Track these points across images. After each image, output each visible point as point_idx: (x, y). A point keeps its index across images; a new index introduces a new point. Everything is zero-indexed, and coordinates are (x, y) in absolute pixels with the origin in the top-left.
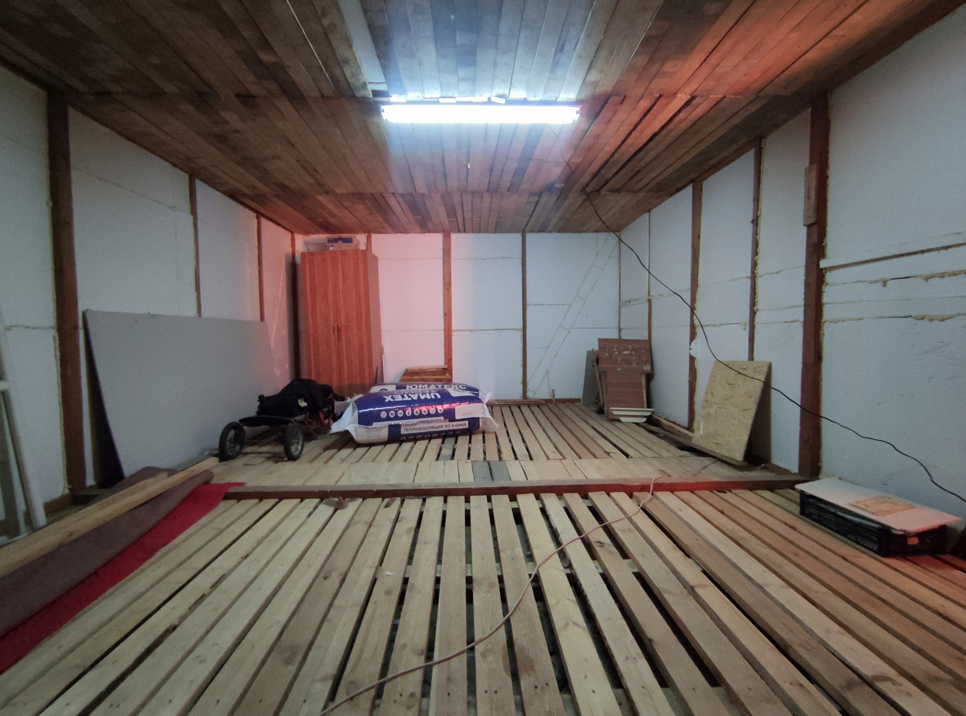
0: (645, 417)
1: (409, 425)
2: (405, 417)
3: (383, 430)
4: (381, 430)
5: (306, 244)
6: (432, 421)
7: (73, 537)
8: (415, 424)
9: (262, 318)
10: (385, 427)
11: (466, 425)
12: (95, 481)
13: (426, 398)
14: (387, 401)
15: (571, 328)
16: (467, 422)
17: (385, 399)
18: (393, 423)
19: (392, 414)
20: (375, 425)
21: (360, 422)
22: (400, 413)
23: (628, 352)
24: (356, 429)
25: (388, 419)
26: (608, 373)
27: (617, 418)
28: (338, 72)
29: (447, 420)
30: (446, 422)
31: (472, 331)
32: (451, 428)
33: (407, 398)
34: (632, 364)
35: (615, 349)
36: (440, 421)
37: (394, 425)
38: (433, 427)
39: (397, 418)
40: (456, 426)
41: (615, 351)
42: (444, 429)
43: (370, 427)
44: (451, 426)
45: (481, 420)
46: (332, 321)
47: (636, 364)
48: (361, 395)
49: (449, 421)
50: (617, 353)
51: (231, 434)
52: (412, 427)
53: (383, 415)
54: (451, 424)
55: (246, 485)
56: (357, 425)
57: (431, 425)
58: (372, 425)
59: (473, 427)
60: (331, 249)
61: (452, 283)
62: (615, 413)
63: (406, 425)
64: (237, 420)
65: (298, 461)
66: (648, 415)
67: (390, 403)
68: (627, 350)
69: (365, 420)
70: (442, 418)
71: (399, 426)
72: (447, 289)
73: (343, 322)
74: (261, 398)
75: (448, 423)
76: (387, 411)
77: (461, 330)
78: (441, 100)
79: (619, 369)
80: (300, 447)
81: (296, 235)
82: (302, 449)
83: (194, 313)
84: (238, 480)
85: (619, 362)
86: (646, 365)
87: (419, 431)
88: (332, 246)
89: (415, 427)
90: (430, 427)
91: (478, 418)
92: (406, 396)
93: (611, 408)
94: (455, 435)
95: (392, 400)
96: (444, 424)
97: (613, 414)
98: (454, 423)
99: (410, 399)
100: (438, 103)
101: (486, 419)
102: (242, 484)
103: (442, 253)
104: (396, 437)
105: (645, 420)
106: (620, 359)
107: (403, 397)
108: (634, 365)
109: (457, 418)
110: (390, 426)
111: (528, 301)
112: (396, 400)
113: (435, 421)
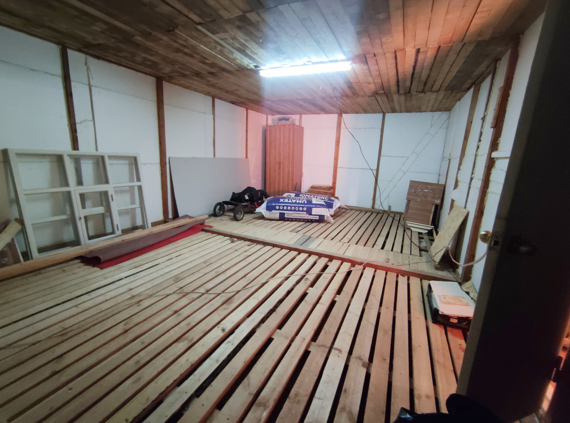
0: (428, 230)
1: (289, 214)
2: (287, 210)
3: (277, 214)
4: (276, 214)
5: (273, 120)
6: (300, 214)
7: (152, 233)
8: (292, 214)
9: (247, 157)
10: (278, 213)
11: (317, 218)
12: (172, 216)
13: (299, 202)
14: (280, 201)
15: (406, 171)
16: (318, 217)
17: (280, 200)
18: (282, 212)
19: (281, 208)
20: (273, 211)
21: (267, 209)
22: (285, 208)
23: (427, 191)
24: (265, 212)
25: (279, 209)
26: (411, 201)
27: (409, 228)
28: (235, 62)
29: (308, 214)
30: (307, 215)
31: (348, 168)
32: (310, 218)
33: (290, 201)
34: (428, 198)
35: (419, 188)
36: (304, 214)
37: (282, 213)
38: (300, 216)
39: (283, 210)
40: (312, 217)
41: (419, 189)
42: (306, 218)
43: (271, 212)
44: (310, 217)
45: (325, 217)
46: (277, 160)
47: (431, 198)
48: (272, 197)
49: (309, 215)
50: (420, 190)
51: (218, 207)
52: (290, 215)
53: (277, 207)
54: (310, 216)
55: (213, 228)
56: (266, 210)
57: (300, 215)
58: (272, 211)
59: (321, 219)
60: (280, 124)
61: (340, 142)
62: (409, 225)
63: (288, 214)
64: (221, 201)
65: (239, 222)
66: (430, 229)
67: (282, 203)
68: (427, 189)
69: (270, 208)
70: (305, 213)
71: (284, 214)
72: (337, 145)
73: (282, 160)
74: (233, 193)
75: (308, 216)
76: (279, 206)
77: (343, 168)
78: (282, 66)
79: (419, 200)
80: (242, 216)
81: (268, 116)
82: (243, 217)
83: (212, 156)
84: (211, 225)
85: (420, 196)
86: (437, 200)
87: (293, 217)
88: (280, 122)
89: (292, 215)
90: (299, 216)
91: (324, 216)
92: (290, 200)
93: (407, 222)
94: (312, 221)
95: (283, 201)
96: (306, 216)
97: (407, 225)
98: (311, 216)
99: (291, 202)
100: (281, 67)
101: (328, 217)
102: (211, 227)
103: (336, 125)
104: (282, 218)
105: (427, 232)
106: (421, 194)
107: (289, 200)
108: (429, 198)
109: (313, 214)
110: (280, 213)
111: (383, 153)
112: (285, 201)
113: (302, 214)
